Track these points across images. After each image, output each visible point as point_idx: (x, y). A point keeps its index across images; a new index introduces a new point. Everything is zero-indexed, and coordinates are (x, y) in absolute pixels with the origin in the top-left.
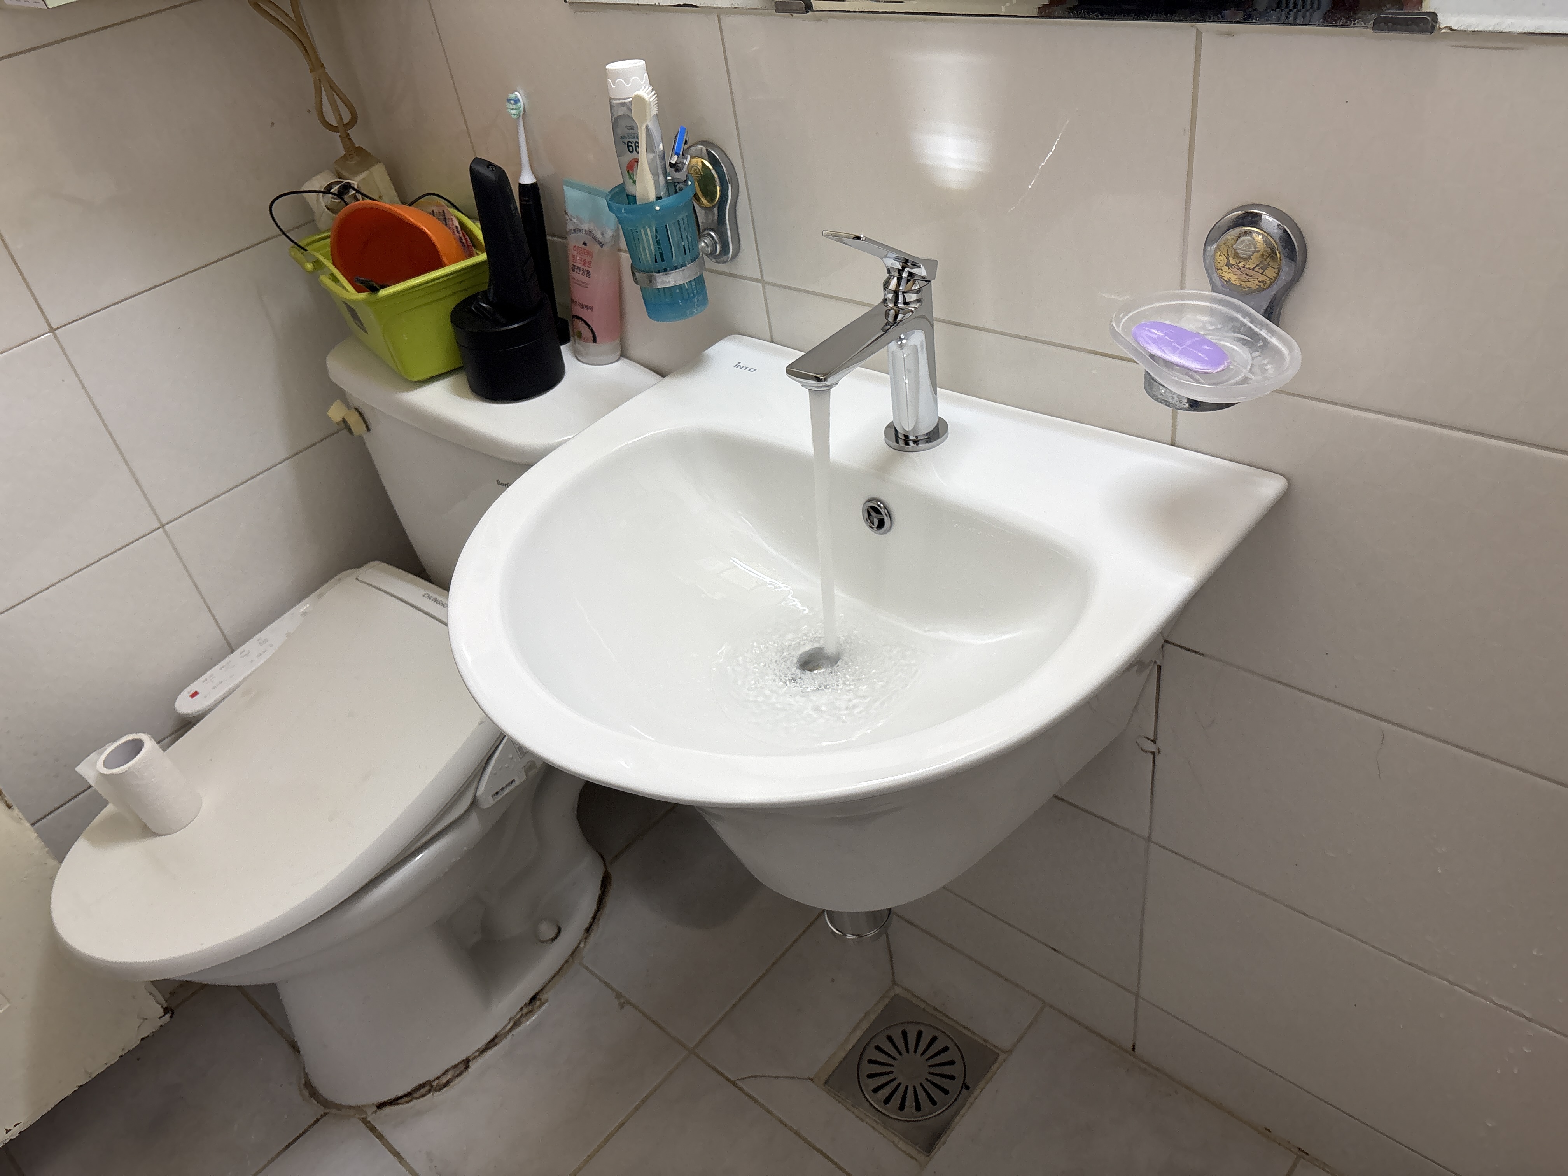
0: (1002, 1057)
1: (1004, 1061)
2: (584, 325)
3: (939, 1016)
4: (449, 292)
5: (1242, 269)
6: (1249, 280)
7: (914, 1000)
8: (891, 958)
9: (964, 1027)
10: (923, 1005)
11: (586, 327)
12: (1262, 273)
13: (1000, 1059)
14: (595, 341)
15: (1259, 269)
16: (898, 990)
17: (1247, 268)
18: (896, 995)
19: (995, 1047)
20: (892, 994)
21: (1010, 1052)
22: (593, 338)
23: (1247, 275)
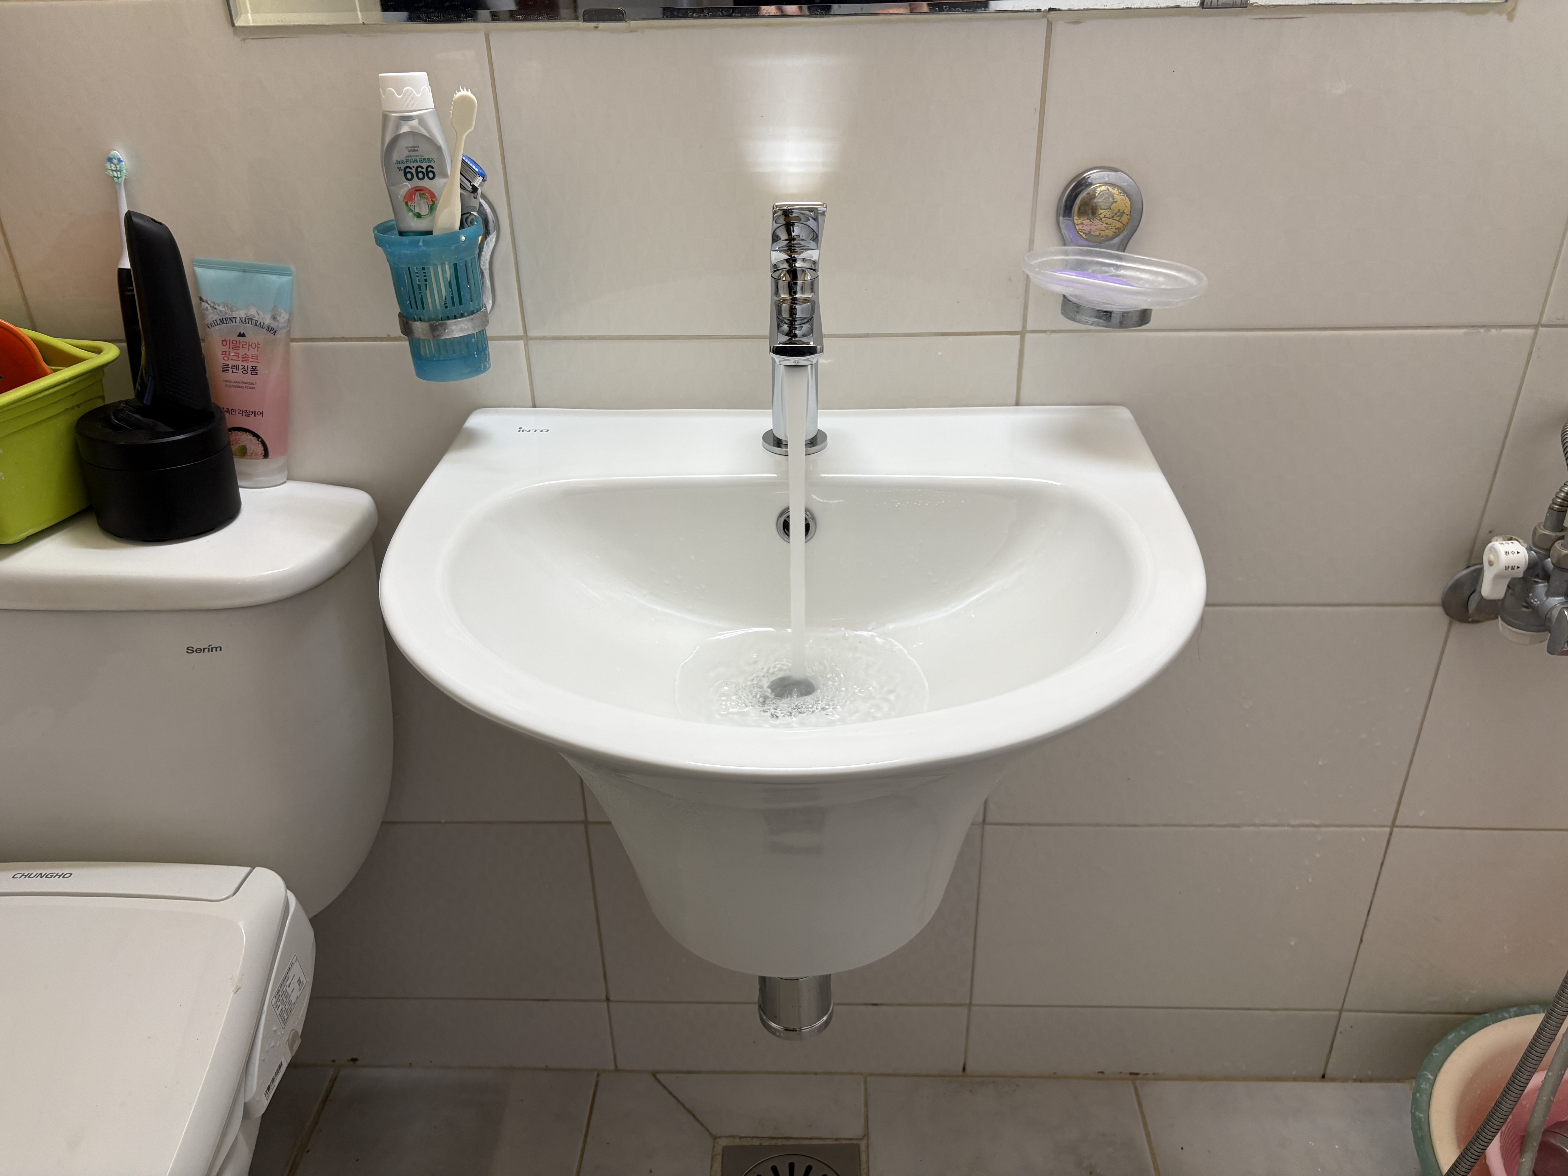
0: (863, 1144)
1: (868, 1146)
2: (250, 437)
3: (779, 1142)
4: (61, 408)
5: (1104, 219)
6: (1108, 228)
7: (745, 1142)
8: (694, 1116)
9: (811, 1139)
10: (756, 1142)
11: (254, 439)
12: (1119, 221)
13: (863, 1147)
14: (266, 455)
15: (1117, 217)
16: (723, 1142)
17: (1107, 218)
18: (724, 1148)
19: (850, 1139)
20: (719, 1149)
21: (866, 1135)
22: (263, 452)
23: (1107, 224)
